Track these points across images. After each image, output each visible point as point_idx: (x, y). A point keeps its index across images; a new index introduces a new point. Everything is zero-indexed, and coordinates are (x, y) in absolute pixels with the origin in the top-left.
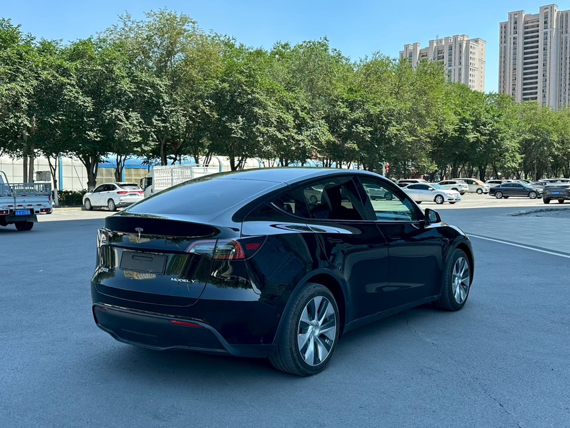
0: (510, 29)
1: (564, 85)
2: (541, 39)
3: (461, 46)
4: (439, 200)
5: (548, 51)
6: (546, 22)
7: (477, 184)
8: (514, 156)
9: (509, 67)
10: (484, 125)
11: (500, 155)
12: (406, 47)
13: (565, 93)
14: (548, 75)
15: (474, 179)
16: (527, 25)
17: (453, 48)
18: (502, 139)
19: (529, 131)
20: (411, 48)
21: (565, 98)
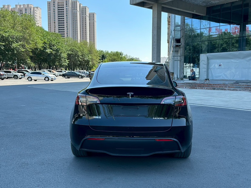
0: (52, 5)
1: (75, 32)
2: (65, 11)
3: (31, 9)
4: (47, 79)
5: (68, 17)
6: (66, 4)
7: (53, 72)
8: (65, 61)
9: (52, 21)
10: (53, 46)
11: (60, 60)
12: (4, 6)
13: (75, 35)
14: (68, 27)
15: (51, 70)
16: (59, 4)
17: (27, 10)
18: (61, 53)
19: (70, 50)
20: (6, 7)
21: (75, 37)
